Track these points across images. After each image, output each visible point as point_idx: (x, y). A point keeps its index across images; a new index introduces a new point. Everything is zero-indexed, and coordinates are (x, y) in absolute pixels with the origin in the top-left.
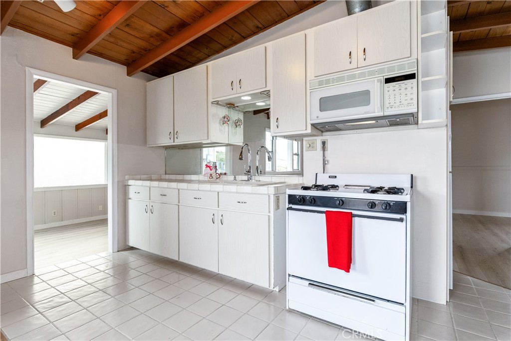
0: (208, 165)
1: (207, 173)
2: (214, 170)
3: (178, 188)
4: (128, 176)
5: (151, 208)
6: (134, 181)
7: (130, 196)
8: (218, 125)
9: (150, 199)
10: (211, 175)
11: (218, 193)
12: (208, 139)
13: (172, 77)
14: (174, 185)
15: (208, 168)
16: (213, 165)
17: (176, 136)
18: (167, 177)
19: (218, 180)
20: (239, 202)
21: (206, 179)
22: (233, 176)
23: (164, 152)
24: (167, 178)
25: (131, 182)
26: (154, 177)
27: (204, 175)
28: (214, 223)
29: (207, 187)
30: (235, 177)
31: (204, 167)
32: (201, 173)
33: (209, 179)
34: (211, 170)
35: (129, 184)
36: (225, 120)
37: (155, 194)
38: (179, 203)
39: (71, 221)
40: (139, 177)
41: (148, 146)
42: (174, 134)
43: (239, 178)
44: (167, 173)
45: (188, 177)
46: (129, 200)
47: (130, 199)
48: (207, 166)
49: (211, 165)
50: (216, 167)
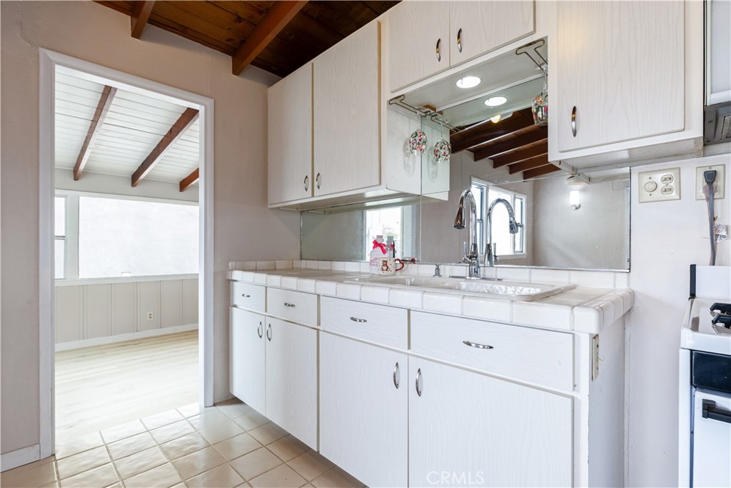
0: (379, 242)
1: (376, 259)
2: (390, 253)
3: (318, 292)
4: (234, 263)
5: (267, 328)
6: (241, 272)
7: (236, 302)
8: (400, 153)
9: (266, 311)
10: (385, 263)
11: (409, 311)
12: (380, 184)
13: (311, 65)
14: (309, 284)
15: (379, 249)
16: (388, 242)
17: (316, 183)
18: (304, 264)
19: (399, 275)
20: (469, 344)
21: (377, 270)
22: (435, 267)
23: (296, 219)
24: (303, 266)
25: (237, 275)
26: (281, 264)
27: (371, 263)
28: (397, 386)
29: (380, 293)
30: (438, 269)
31: (369, 245)
32: (362, 258)
33: (381, 273)
34: (384, 252)
35: (234, 278)
36: (417, 141)
37: (276, 300)
38: (319, 324)
39: (174, 328)
40: (252, 264)
41: (270, 207)
42: (313, 180)
43: (447, 270)
44: (303, 257)
45: (340, 266)
46: (234, 308)
47: (235, 306)
48: (376, 244)
49: (385, 243)
50: (394, 246)
